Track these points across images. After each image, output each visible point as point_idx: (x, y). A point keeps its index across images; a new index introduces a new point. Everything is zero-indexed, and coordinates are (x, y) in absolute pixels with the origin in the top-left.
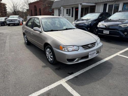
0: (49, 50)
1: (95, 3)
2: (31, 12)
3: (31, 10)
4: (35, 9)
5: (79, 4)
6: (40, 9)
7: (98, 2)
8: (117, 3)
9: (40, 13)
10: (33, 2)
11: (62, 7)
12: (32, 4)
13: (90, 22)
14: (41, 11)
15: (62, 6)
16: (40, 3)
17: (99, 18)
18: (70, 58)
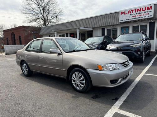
0: (78, 74)
1: (92, 28)
2: (7, 41)
3: (7, 38)
4: (13, 36)
5: (77, 29)
6: (20, 37)
7: (95, 26)
8: (115, 27)
9: (20, 41)
10: (9, 29)
11: (55, 33)
12: (9, 31)
13: (97, 46)
14: (22, 39)
15: (56, 31)
16: (22, 29)
17: (103, 41)
18: (113, 79)
